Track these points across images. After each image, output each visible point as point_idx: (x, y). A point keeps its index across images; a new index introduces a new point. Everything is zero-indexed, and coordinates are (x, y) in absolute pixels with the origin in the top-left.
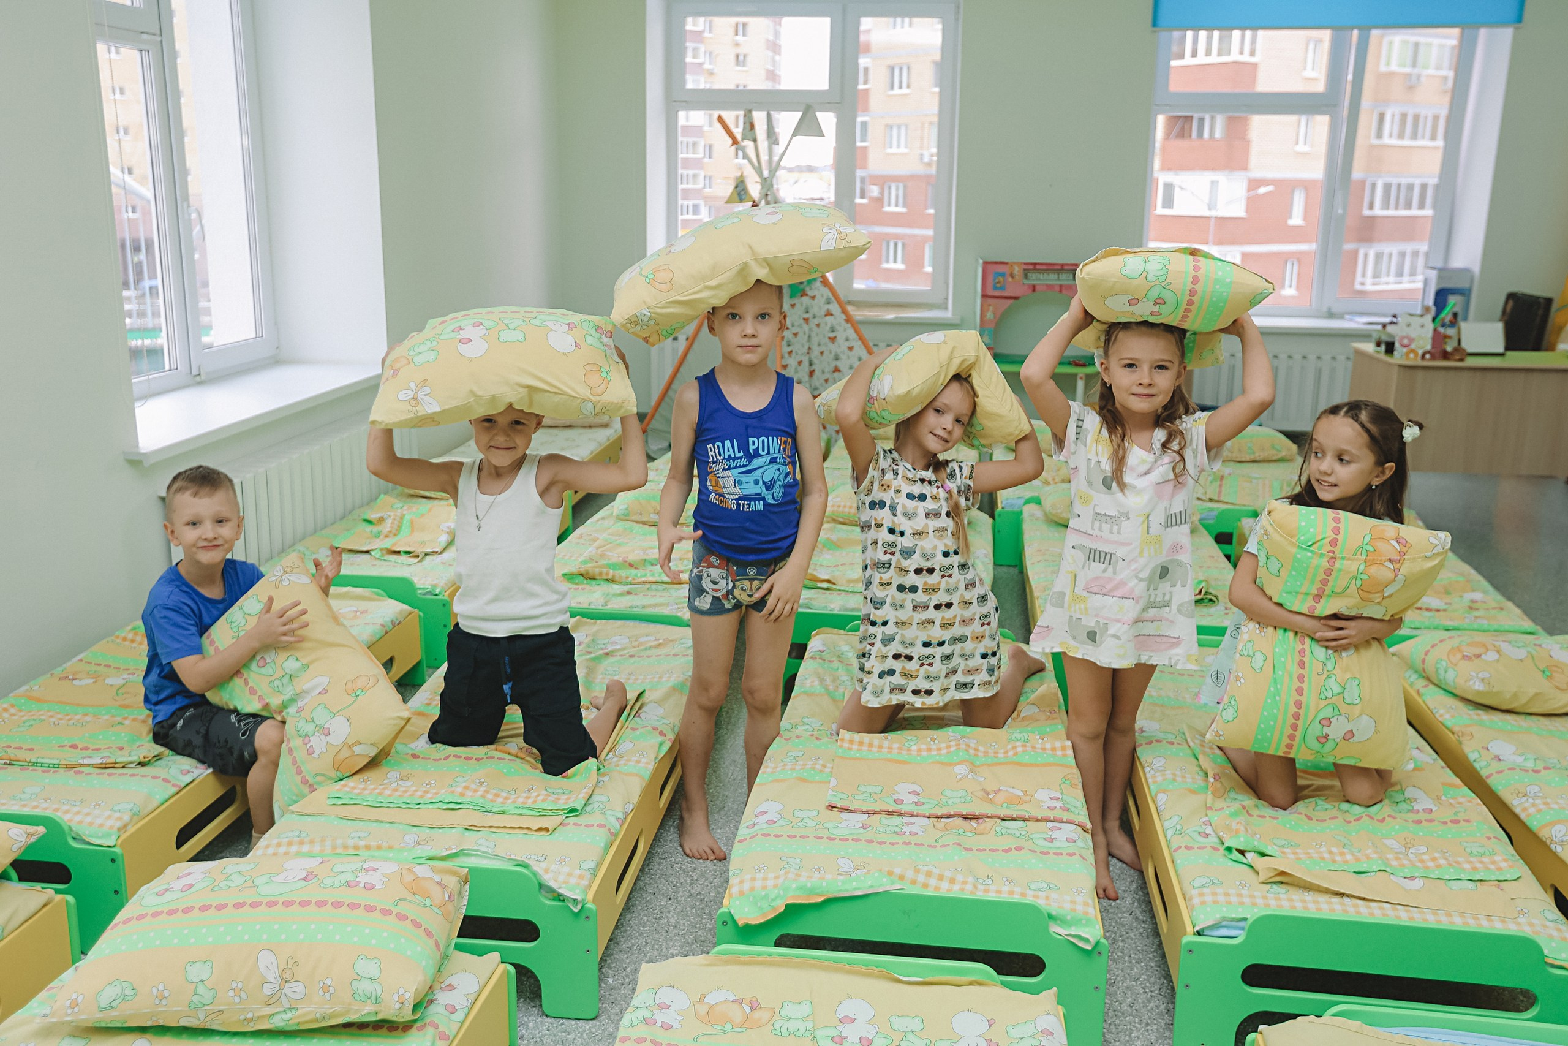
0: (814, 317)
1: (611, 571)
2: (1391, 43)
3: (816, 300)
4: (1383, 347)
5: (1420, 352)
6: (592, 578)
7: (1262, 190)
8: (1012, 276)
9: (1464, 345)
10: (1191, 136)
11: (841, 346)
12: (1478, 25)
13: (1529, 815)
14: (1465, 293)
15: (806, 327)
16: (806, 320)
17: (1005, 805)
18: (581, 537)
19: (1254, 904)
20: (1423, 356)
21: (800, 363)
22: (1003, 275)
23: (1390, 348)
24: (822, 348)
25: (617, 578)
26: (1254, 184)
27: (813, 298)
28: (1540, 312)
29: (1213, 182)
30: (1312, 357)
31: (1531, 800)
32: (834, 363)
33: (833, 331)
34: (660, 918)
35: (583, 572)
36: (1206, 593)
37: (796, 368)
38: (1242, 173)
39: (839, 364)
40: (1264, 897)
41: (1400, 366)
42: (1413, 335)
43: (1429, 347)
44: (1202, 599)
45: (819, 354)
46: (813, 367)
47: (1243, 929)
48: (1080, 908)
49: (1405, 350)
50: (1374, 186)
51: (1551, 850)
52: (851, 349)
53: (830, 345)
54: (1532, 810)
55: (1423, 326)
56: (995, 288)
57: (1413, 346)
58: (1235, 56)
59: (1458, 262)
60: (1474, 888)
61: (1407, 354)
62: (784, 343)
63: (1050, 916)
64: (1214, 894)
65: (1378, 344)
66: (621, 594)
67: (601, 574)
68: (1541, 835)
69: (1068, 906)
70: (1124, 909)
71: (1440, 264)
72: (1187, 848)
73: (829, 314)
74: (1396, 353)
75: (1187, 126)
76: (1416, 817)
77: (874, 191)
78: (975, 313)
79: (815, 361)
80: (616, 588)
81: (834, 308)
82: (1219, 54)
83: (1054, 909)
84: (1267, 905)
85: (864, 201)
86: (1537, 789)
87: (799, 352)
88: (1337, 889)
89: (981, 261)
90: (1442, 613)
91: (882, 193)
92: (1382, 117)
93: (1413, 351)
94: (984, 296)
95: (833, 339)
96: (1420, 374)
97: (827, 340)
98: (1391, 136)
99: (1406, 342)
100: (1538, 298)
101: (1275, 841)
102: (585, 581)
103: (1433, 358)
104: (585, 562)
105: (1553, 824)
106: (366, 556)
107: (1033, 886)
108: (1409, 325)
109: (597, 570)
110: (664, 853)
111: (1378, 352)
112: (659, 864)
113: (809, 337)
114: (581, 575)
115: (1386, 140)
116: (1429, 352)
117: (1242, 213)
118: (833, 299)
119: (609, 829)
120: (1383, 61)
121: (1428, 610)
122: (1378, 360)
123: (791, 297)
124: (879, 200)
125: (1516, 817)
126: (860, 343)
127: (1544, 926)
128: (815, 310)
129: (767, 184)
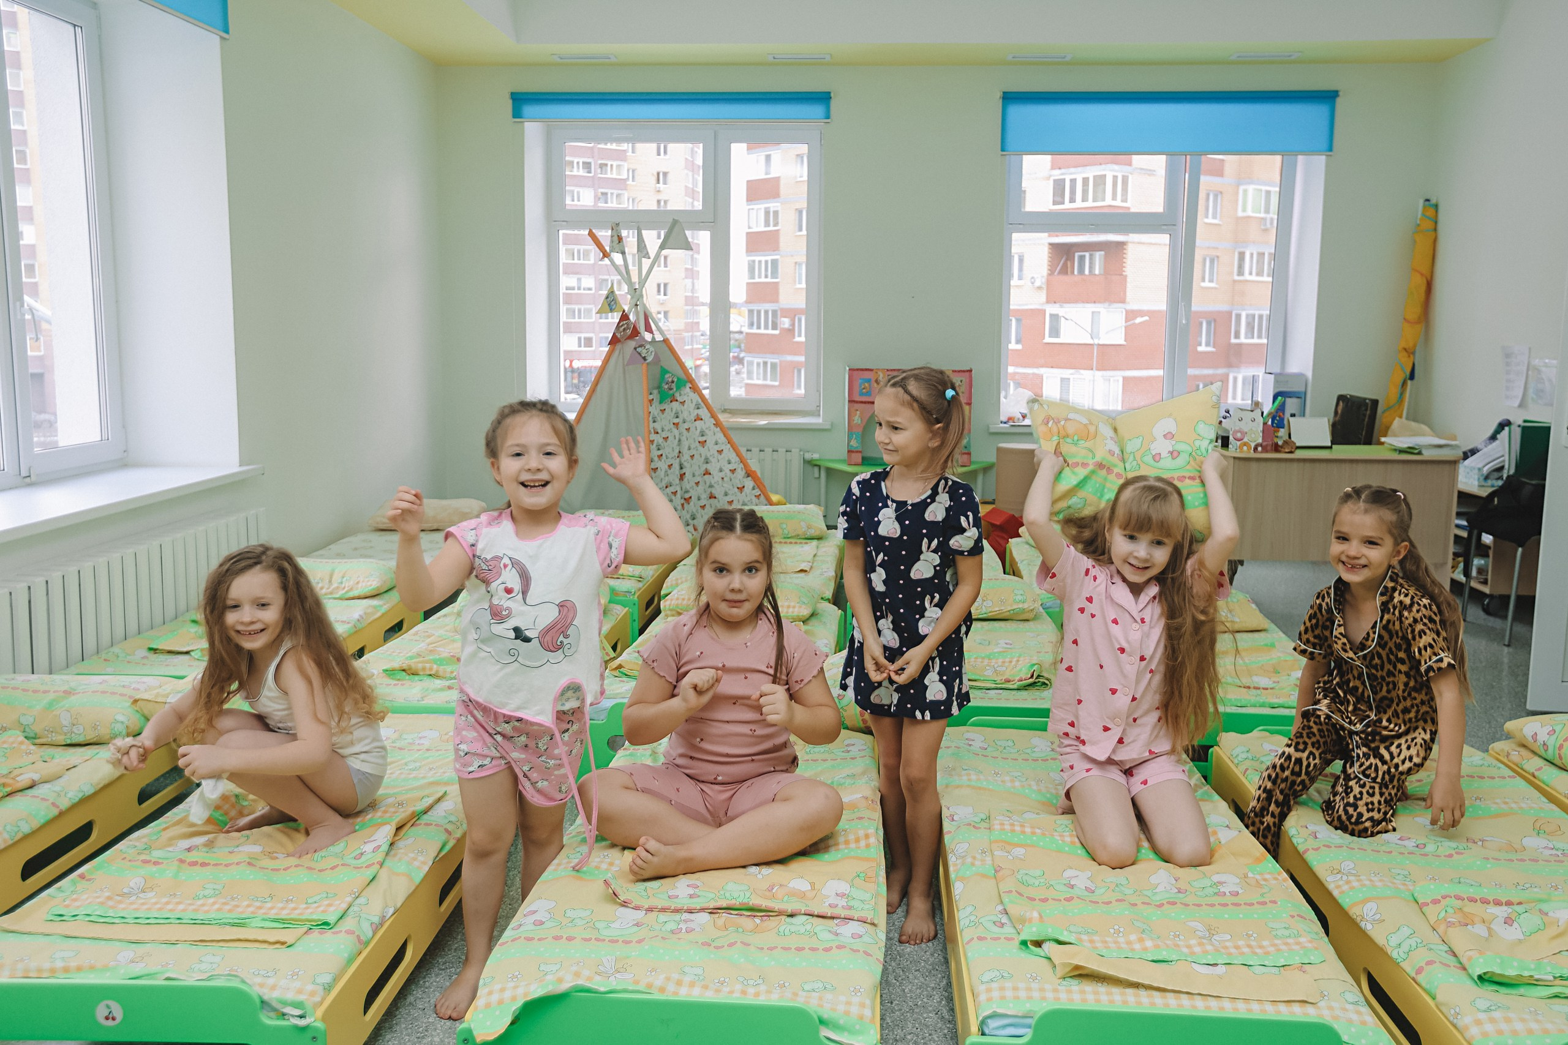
0: (684, 422)
1: (435, 666)
2: (1245, 191)
3: (686, 405)
4: (1220, 441)
5: (1253, 445)
6: (415, 674)
7: (1139, 320)
8: (877, 382)
9: (1293, 439)
10: (1073, 272)
11: (711, 450)
12: (1297, 153)
13: (1342, 892)
14: (1301, 396)
15: (676, 432)
16: (676, 425)
17: (786, 898)
18: (416, 634)
19: (1044, 998)
20: (1255, 449)
21: (670, 466)
22: (869, 381)
23: (1226, 442)
24: (692, 452)
25: (441, 674)
26: (1130, 315)
27: (683, 403)
28: (1368, 412)
29: (1093, 312)
31: (1345, 878)
32: (705, 466)
33: (703, 435)
34: (423, 1037)
36: (1039, 676)
37: (666, 471)
38: (1120, 305)
39: (708, 466)
40: (1055, 991)
41: (1234, 458)
42: (1245, 430)
43: (1260, 440)
44: (1035, 683)
45: (689, 458)
46: (684, 471)
47: (1029, 1027)
48: (854, 1010)
49: (1239, 443)
50: (1238, 316)
51: (1360, 928)
52: (720, 452)
53: (700, 448)
54: (1345, 888)
55: (1253, 420)
56: (862, 394)
57: (1245, 440)
58: (1109, 201)
59: (1293, 368)
60: (1277, 973)
61: (1241, 447)
62: (654, 447)
63: (822, 1022)
64: (1002, 989)
66: (441, 690)
67: (424, 669)
68: (1351, 913)
69: (841, 1008)
70: (930, 1009)
71: (1277, 370)
72: (980, 939)
73: (698, 418)
74: (1230, 446)
75: (1069, 263)
76: (1222, 900)
77: (786, 323)
78: (843, 418)
79: (685, 464)
80: (438, 683)
81: (704, 412)
82: (1094, 200)
83: (826, 1014)
84: (1057, 999)
85: (777, 332)
86: (1352, 866)
87: (670, 456)
88: (1135, 980)
89: (848, 369)
90: (1269, 691)
91: (793, 325)
92: (1242, 256)
93: (1245, 444)
94: (851, 401)
95: (703, 443)
96: (1254, 466)
97: (697, 444)
98: (1251, 274)
99: (1239, 435)
100: (1365, 399)
101: (1072, 928)
102: (407, 677)
103: (1265, 450)
104: (411, 658)
105: (1365, 902)
106: (186, 657)
107: (806, 987)
108: (1241, 420)
109: (420, 666)
110: (444, 963)
112: (437, 975)
113: (680, 440)
114: (404, 670)
115: (1247, 277)
116: (1261, 445)
117: (1122, 342)
118: (702, 404)
119: (358, 937)
120: (1240, 208)
121: (1256, 688)
123: (661, 402)
124: (791, 331)
125: (1329, 894)
126: (729, 446)
127: (1345, 1010)
128: (684, 415)
129: (636, 293)
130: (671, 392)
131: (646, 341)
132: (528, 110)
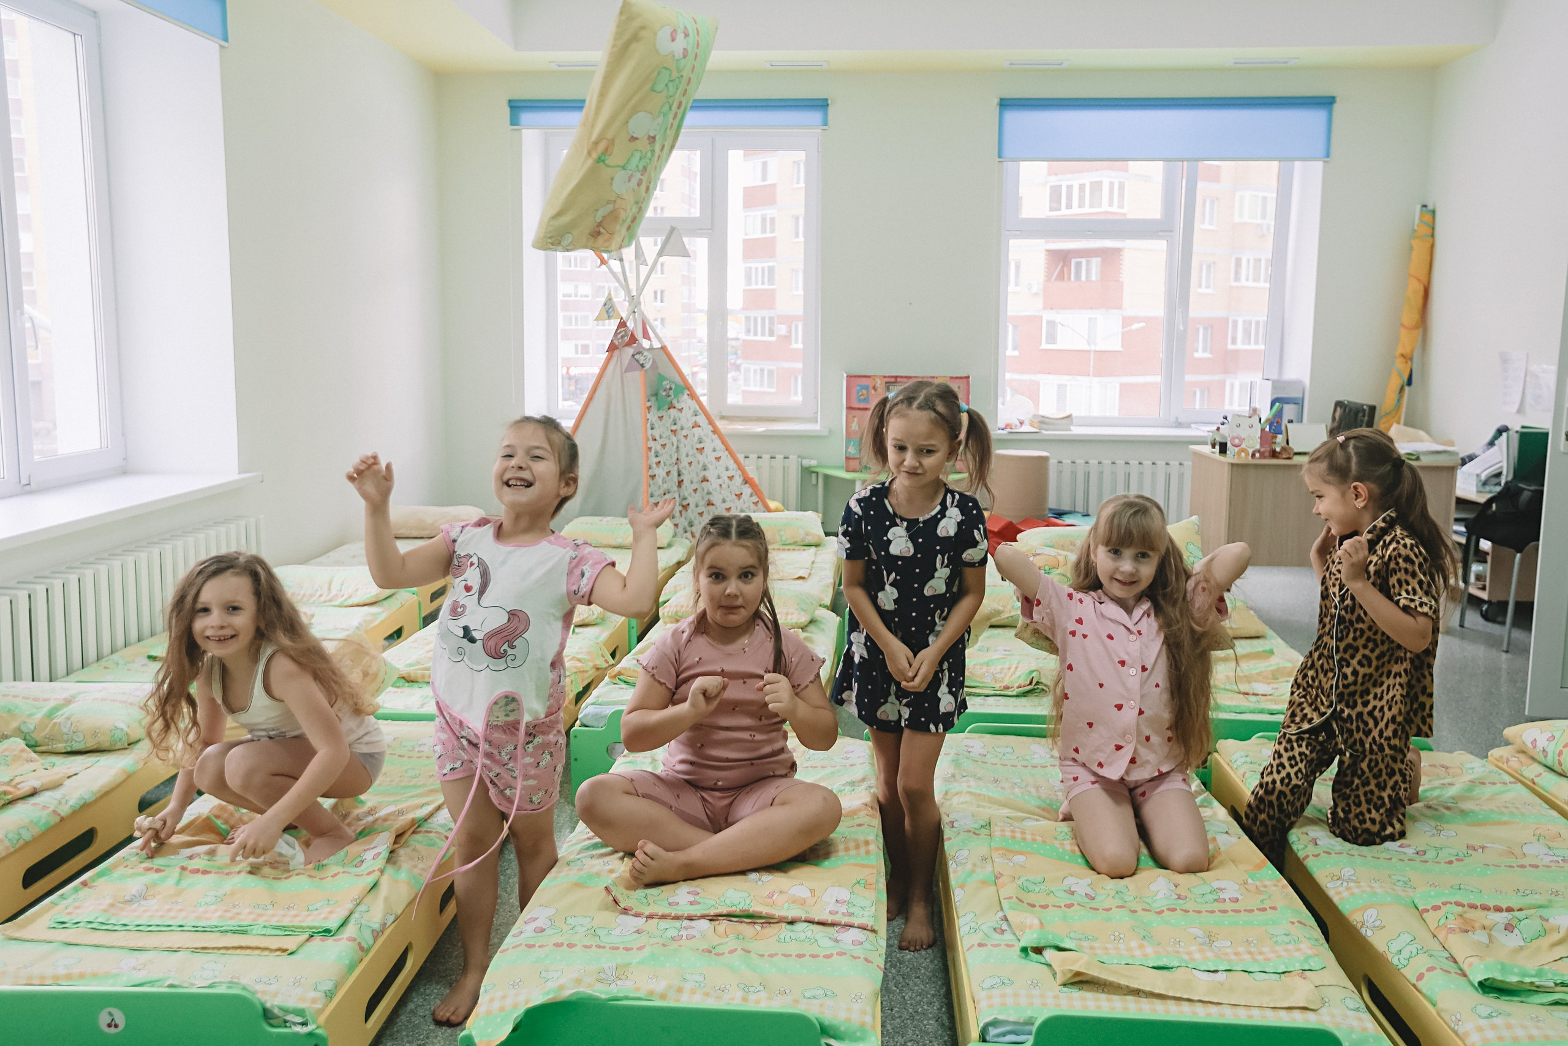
0: (682, 429)
2: (1242, 197)
3: (684, 412)
4: (1217, 447)
5: (1251, 451)
7: (1135, 326)
8: (874, 388)
9: (1290, 445)
10: (1069, 278)
11: (708, 457)
12: (1294, 159)
13: (1342, 899)
14: (1298, 402)
15: (674, 439)
16: (674, 432)
17: (786, 905)
18: (415, 641)
19: (1044, 1005)
20: (1253, 455)
21: (668, 473)
22: (867, 388)
23: (1223, 448)
24: (690, 459)
26: (1127, 321)
27: (681, 410)
28: (1366, 417)
29: (1090, 319)
30: (1161, 463)
31: (1345, 884)
32: (703, 473)
33: (700, 442)
35: (405, 675)
36: (1038, 683)
37: (664, 478)
38: (1117, 311)
39: (707, 474)
40: (1056, 998)
41: (1233, 464)
42: (1243, 436)
43: (1258, 447)
44: (1034, 689)
45: (687, 465)
46: (682, 478)
47: (1030, 1033)
48: (856, 1016)
49: (1236, 449)
50: (1235, 323)
52: (718, 459)
53: (698, 455)
54: (1345, 894)
55: (1252, 427)
56: (860, 401)
57: (1243, 446)
59: (1291, 375)
60: (1278, 979)
61: (1239, 453)
62: (652, 454)
63: (823, 1029)
64: (1002, 995)
65: (1214, 446)
68: (1352, 919)
69: (842, 1014)
71: (1275, 377)
72: (981, 945)
73: (696, 425)
74: (1228, 452)
75: (1066, 270)
76: (1222, 907)
77: (782, 329)
78: (842, 425)
79: (683, 471)
81: (701, 419)
82: (1091, 206)
83: (827, 1021)
84: (1058, 1006)
85: (773, 339)
86: (1352, 872)
87: (667, 463)
88: (1136, 986)
89: (845, 375)
90: (1268, 697)
91: (790, 331)
92: (1238, 262)
93: (1243, 450)
94: (849, 408)
95: (701, 450)
96: (1252, 472)
97: (695, 451)
98: (1247, 280)
99: (1237, 441)
100: (1363, 405)
101: (1072, 935)
103: (1263, 456)
105: (1365, 908)
107: (807, 994)
108: (1239, 426)
109: (418, 673)
111: (1214, 453)
113: (678, 447)
115: (1243, 282)
116: (1259, 451)
117: (1119, 348)
118: (700, 411)
119: (360, 944)
120: (1236, 214)
121: (1255, 694)
122: (1213, 459)
123: (659, 409)
124: (787, 338)
126: (727, 452)
127: (1345, 1016)
128: (682, 422)
129: (634, 302)
130: (669, 399)
131: (644, 349)
132: (525, 117)
